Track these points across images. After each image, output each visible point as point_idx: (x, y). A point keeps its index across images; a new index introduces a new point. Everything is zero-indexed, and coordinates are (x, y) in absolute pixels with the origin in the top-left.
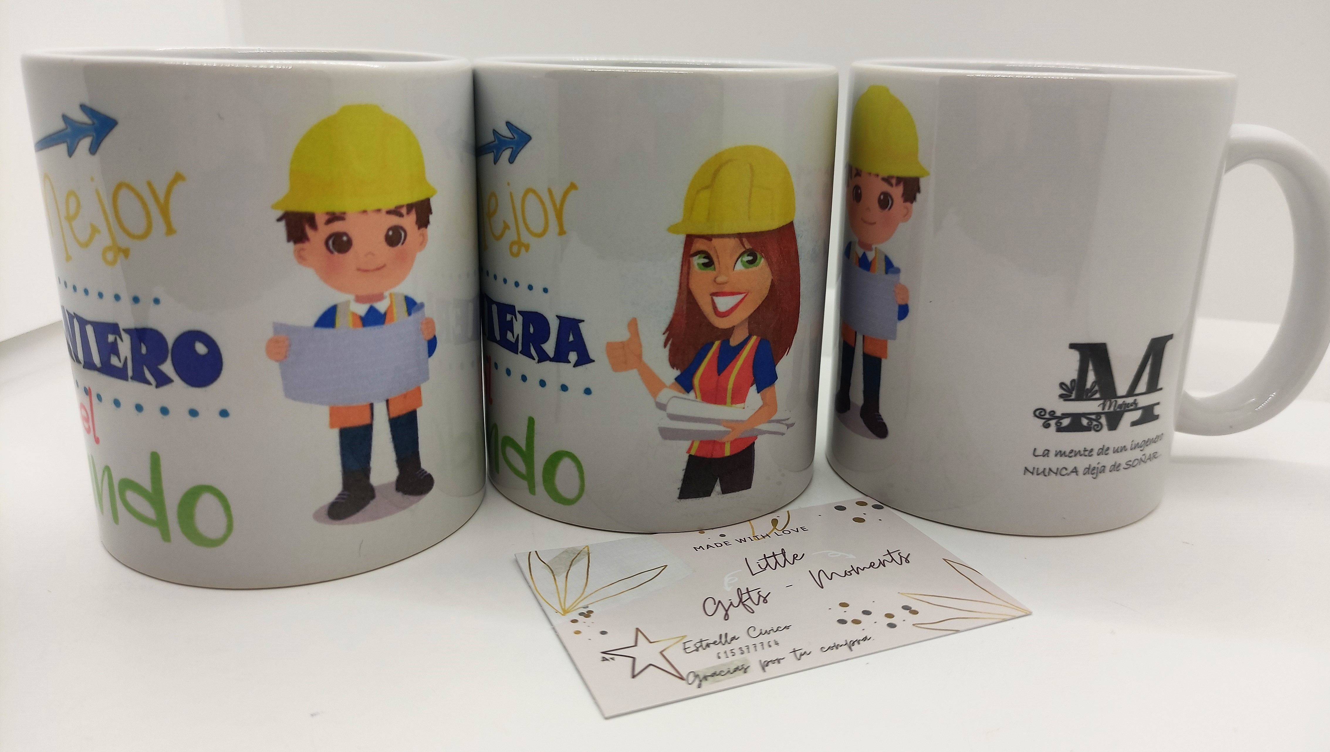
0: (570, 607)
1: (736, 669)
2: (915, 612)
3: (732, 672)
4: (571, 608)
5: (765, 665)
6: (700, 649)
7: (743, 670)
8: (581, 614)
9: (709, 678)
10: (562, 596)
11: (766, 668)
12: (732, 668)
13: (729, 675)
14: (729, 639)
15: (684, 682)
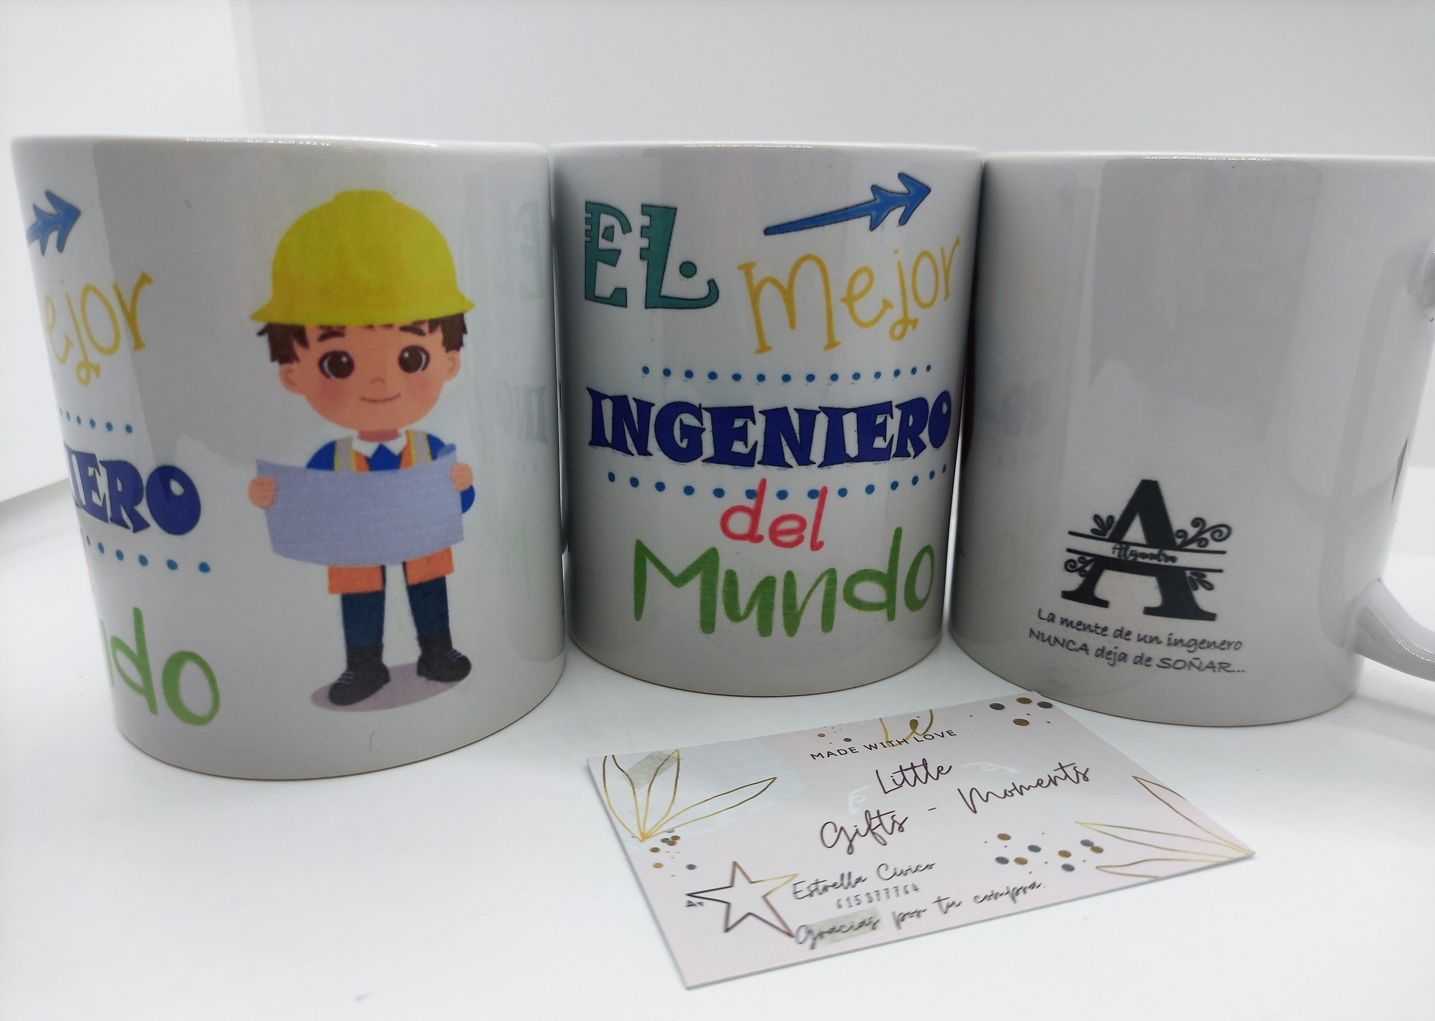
0: (651, 830)
1: (862, 924)
2: (1098, 850)
3: (856, 927)
4: (652, 832)
5: (900, 919)
6: (815, 893)
7: (870, 926)
8: (664, 840)
9: (826, 935)
10: (642, 815)
11: (902, 924)
12: (857, 921)
13: (851, 932)
14: (853, 880)
15: (792, 940)
